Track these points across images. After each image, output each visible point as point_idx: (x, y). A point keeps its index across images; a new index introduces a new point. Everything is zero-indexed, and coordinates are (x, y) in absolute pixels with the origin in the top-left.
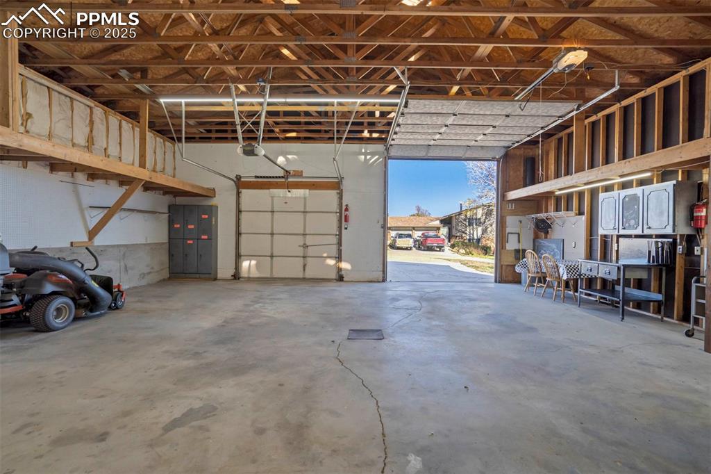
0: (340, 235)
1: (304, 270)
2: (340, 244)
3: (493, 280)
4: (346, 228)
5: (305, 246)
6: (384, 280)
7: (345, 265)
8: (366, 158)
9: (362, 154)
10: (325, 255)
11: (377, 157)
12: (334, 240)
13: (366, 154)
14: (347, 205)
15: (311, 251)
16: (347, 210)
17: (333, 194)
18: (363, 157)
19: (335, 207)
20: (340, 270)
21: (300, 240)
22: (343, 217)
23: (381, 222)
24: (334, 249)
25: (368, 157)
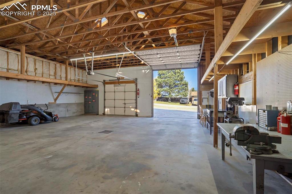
0: (136, 100)
1: (125, 112)
2: (136, 103)
3: (197, 118)
4: (139, 97)
5: (125, 104)
6: (152, 116)
7: (138, 111)
8: (145, 71)
9: (143, 69)
10: (131, 107)
11: (149, 70)
12: (134, 101)
13: (145, 70)
14: (138, 89)
15: (127, 106)
16: (138, 90)
17: (133, 85)
18: (144, 71)
19: (134, 90)
20: (137, 112)
21: (123, 102)
22: (137, 93)
23: (151, 95)
24: (134, 105)
25: (146, 71)
